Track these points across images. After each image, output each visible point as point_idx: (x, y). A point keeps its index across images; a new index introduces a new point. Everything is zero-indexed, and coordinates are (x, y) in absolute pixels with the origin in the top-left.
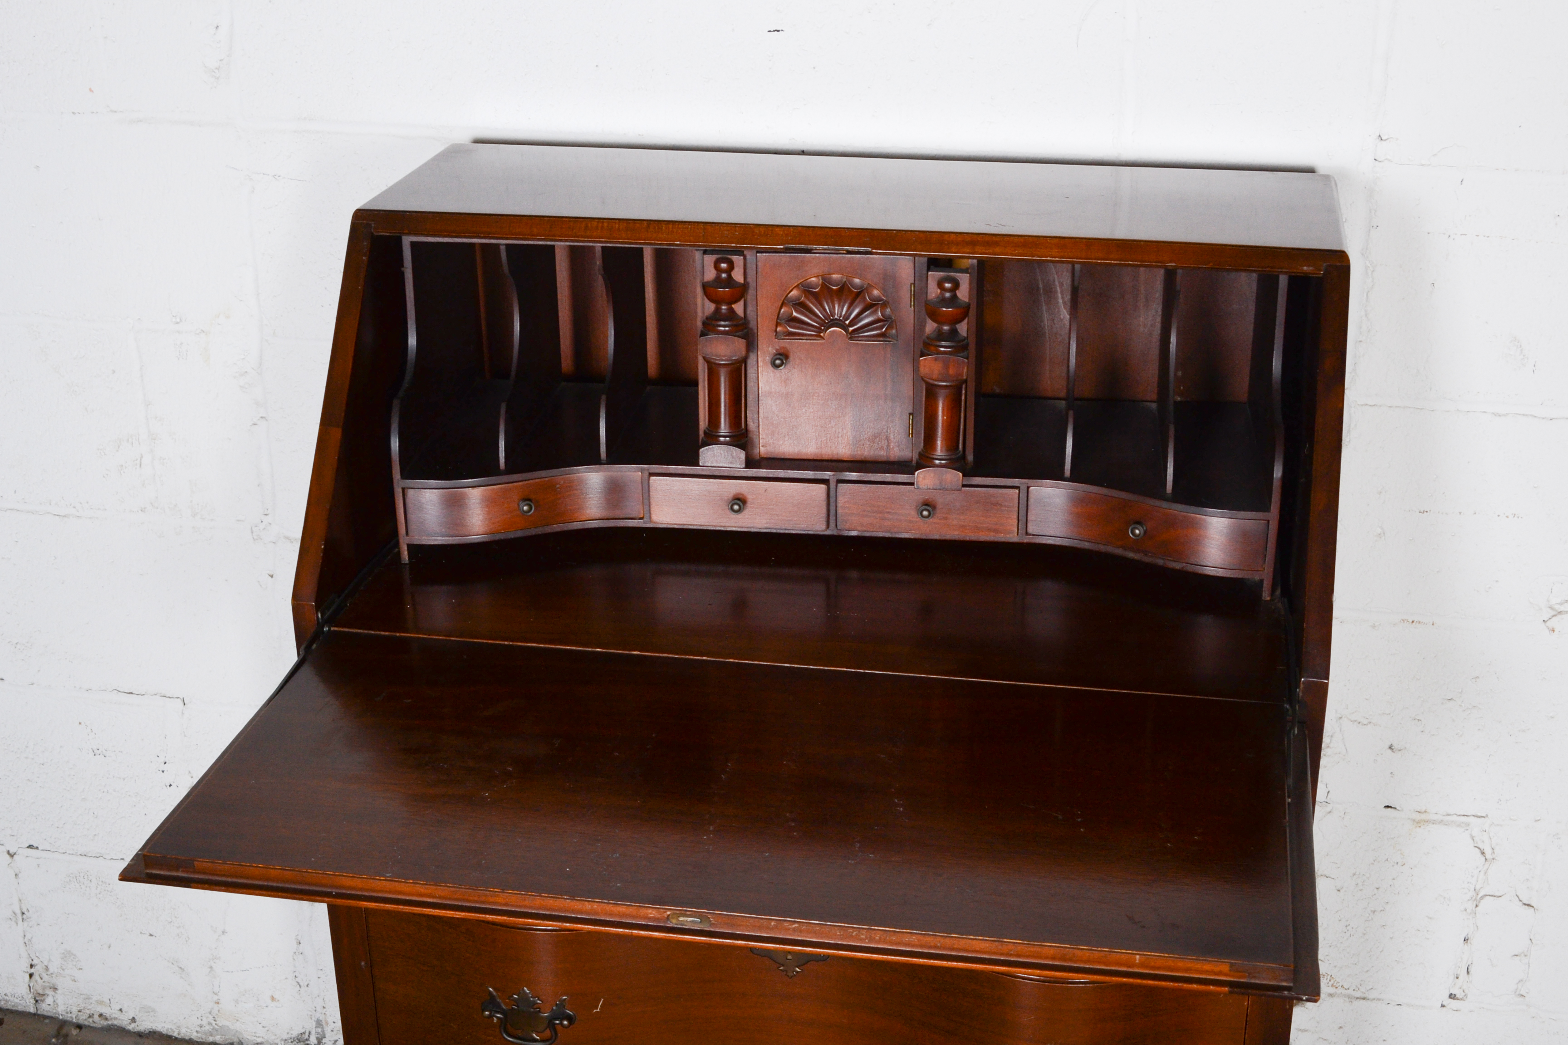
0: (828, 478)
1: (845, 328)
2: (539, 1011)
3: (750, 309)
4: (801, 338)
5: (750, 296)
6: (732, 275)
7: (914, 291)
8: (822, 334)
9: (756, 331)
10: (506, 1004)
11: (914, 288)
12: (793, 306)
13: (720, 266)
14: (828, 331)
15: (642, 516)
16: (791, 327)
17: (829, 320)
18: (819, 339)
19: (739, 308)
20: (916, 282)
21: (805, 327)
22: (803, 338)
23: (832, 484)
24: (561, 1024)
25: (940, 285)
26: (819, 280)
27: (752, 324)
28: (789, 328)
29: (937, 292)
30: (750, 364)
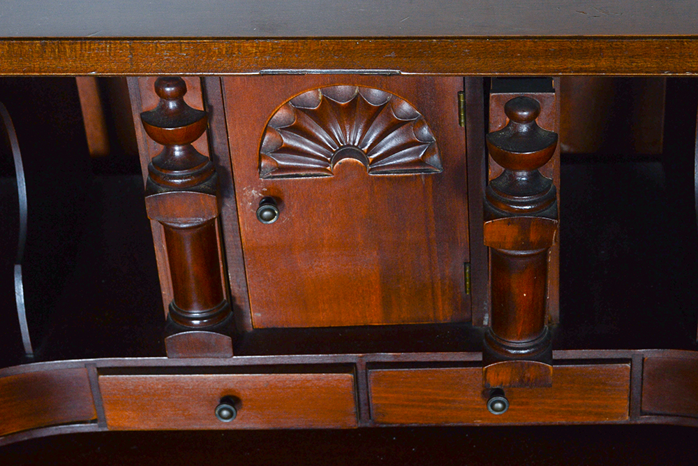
0: (354, 361)
1: (363, 156)
3: (217, 141)
4: (298, 173)
5: (215, 125)
6: (185, 100)
7: (465, 102)
8: (328, 168)
9: (229, 169)
11: (464, 98)
12: (281, 132)
13: (164, 91)
14: (337, 164)
15: (95, 417)
16: (280, 159)
17: (338, 148)
18: (326, 174)
19: (201, 146)
20: (466, 90)
21: (302, 158)
22: (302, 173)
23: (361, 371)
25: (510, 110)
26: (318, 92)
27: (224, 162)
28: (279, 162)
29: (506, 121)
30: (226, 213)
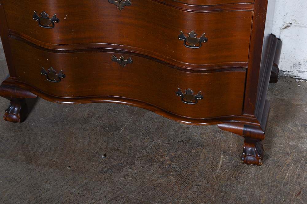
2: (49, 18)
10: (39, 16)
24: (55, 22)
